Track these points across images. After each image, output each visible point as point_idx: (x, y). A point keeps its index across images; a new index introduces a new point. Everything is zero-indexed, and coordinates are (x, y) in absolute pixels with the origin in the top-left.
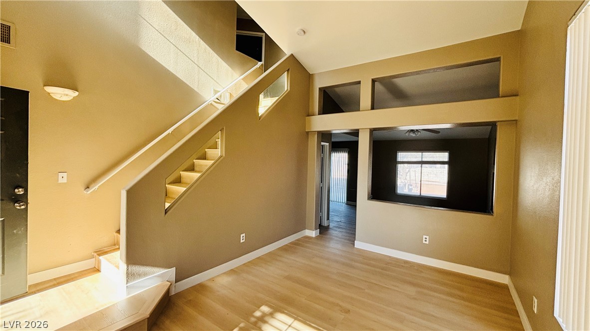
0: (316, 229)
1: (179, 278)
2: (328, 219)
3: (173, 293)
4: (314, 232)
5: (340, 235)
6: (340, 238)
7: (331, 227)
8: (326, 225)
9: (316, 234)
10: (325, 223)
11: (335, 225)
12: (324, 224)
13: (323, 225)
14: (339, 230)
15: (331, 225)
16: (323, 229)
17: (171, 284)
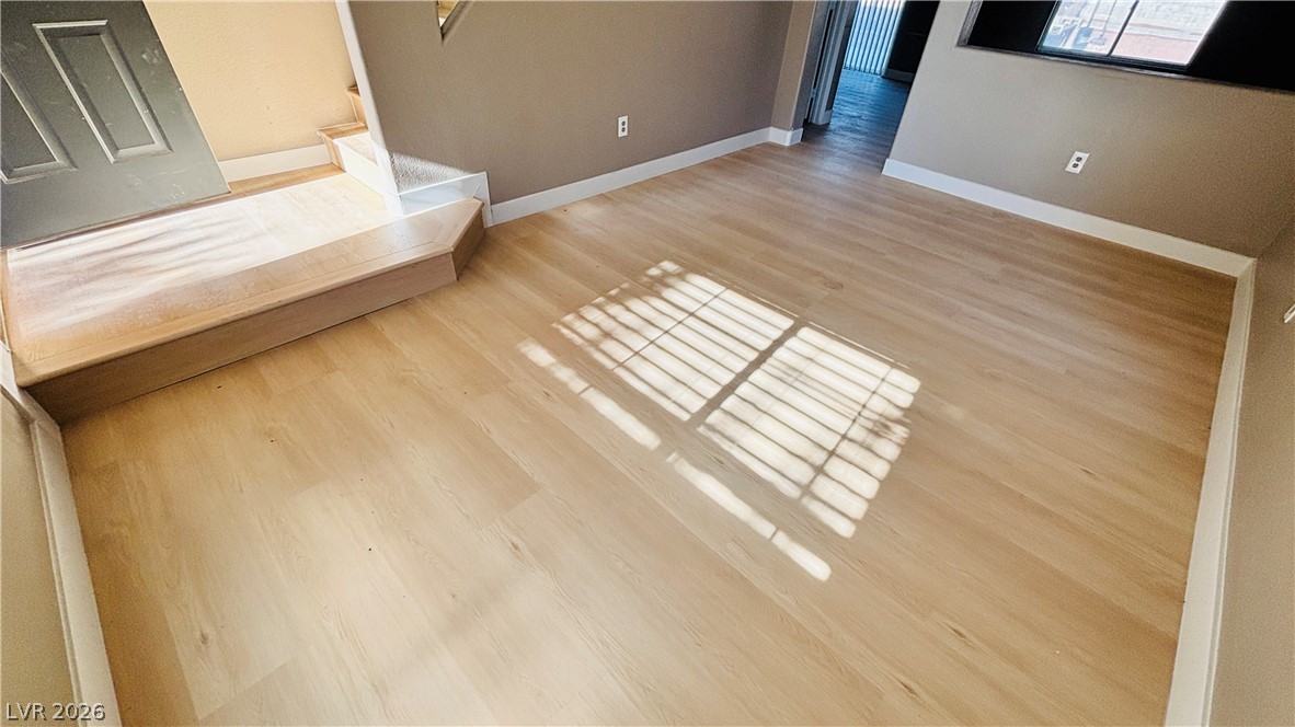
0: (795, 127)
1: (496, 197)
2: (830, 106)
3: (489, 222)
4: (790, 134)
5: (852, 145)
6: (851, 153)
7: (832, 127)
8: (821, 121)
9: (792, 140)
10: (820, 118)
11: (842, 124)
12: (817, 120)
13: (814, 121)
14: (852, 135)
15: (834, 124)
16: (812, 131)
17: (483, 204)
